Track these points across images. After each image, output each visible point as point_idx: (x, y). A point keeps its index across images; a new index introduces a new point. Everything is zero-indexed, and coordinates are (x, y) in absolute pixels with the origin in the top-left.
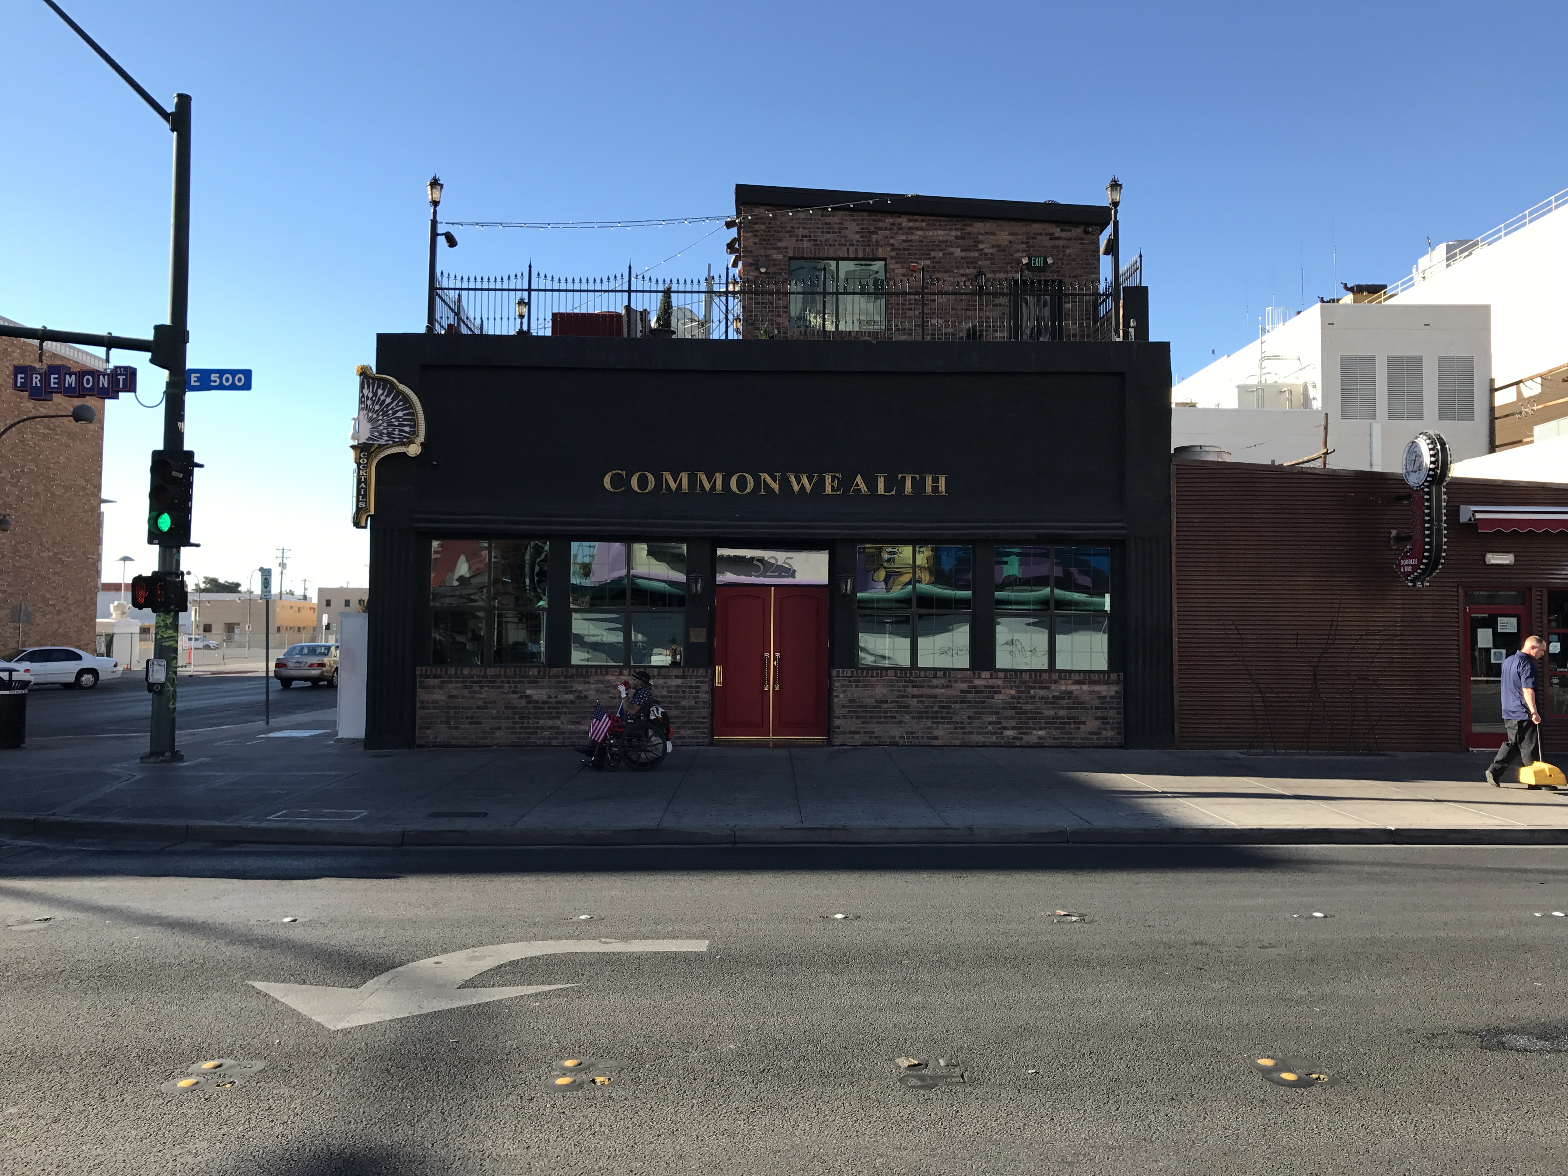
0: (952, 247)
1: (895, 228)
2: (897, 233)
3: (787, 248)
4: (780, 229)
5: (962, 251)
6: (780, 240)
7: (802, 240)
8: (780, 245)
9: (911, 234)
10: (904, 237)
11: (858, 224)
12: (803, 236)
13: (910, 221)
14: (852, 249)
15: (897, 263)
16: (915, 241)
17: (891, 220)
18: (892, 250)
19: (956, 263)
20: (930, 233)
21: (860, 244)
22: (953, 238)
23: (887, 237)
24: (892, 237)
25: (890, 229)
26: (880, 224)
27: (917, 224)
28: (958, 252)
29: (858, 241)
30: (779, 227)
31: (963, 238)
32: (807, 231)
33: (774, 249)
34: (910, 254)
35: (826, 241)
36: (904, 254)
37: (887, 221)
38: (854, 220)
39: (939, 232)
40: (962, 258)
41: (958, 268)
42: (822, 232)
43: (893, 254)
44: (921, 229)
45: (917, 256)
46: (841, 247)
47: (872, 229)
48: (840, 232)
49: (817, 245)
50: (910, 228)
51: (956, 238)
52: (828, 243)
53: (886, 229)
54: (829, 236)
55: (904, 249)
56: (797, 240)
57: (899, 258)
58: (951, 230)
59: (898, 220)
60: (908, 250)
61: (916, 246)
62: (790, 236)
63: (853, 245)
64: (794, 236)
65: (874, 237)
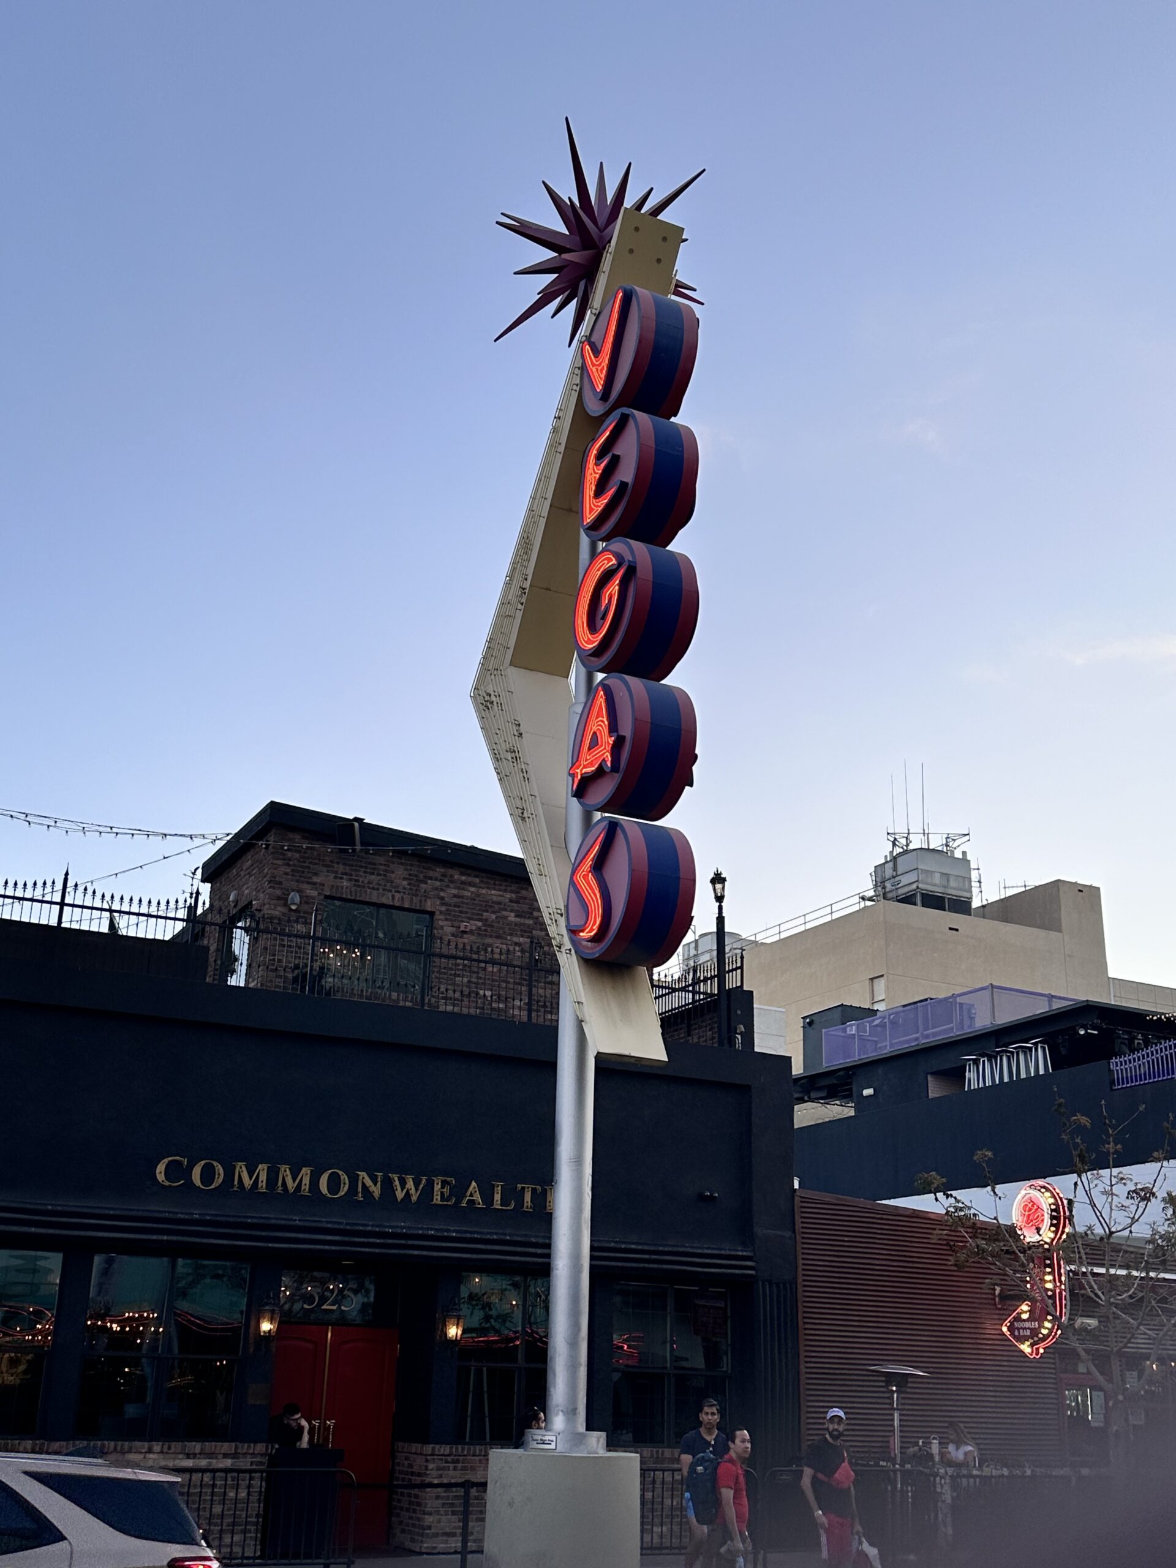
0: (506, 910)
1: (446, 880)
2: (448, 886)
3: (324, 885)
4: (317, 861)
5: (516, 916)
6: (316, 874)
7: (342, 878)
8: (315, 879)
9: (463, 889)
10: (455, 891)
11: (406, 870)
12: (342, 874)
13: (462, 874)
14: (397, 895)
15: (446, 920)
16: (467, 898)
17: (442, 870)
18: (442, 904)
19: (510, 929)
20: (484, 891)
21: (407, 892)
22: (507, 900)
23: (436, 889)
24: (442, 890)
25: (441, 880)
26: (431, 874)
27: (470, 879)
28: (512, 917)
29: (404, 888)
30: (315, 859)
31: (517, 902)
32: (347, 868)
33: (308, 883)
34: (461, 912)
35: (369, 883)
36: (455, 911)
37: (438, 870)
38: (402, 864)
39: (493, 892)
40: (516, 925)
41: (511, 934)
42: (365, 872)
43: (443, 908)
44: (474, 885)
45: (469, 915)
46: (386, 892)
47: (421, 876)
48: (385, 875)
49: (359, 886)
50: (463, 883)
51: (511, 901)
52: (371, 886)
53: (436, 879)
54: (373, 877)
55: (455, 906)
56: (336, 877)
57: (449, 914)
58: (505, 891)
59: (450, 872)
60: (459, 907)
61: (467, 904)
62: (328, 871)
63: (398, 892)
64: (333, 872)
65: (423, 886)
